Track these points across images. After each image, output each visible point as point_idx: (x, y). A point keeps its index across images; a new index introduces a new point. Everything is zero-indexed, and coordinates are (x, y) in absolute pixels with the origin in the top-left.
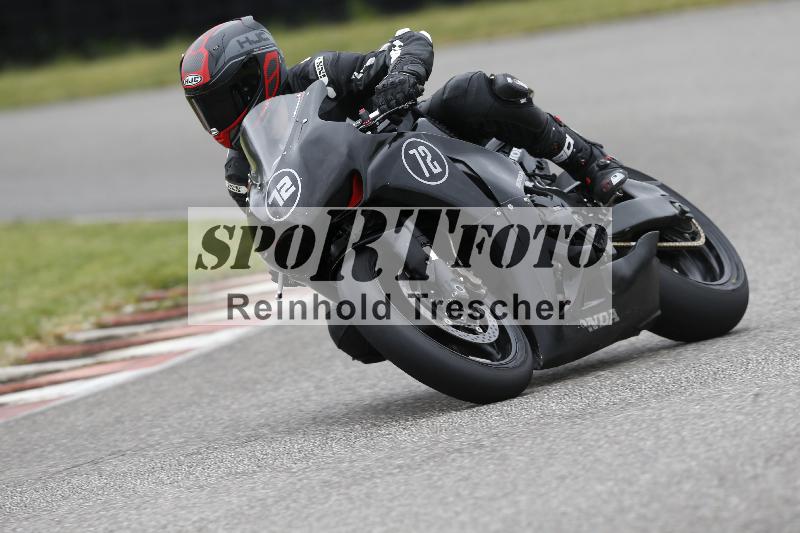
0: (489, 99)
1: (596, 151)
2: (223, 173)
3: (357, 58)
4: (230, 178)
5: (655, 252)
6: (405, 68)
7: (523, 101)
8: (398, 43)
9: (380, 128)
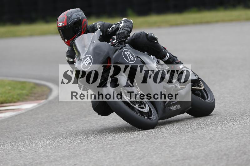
0: (146, 40)
1: (175, 59)
3: (110, 25)
6: (125, 28)
7: (156, 41)
8: (123, 22)
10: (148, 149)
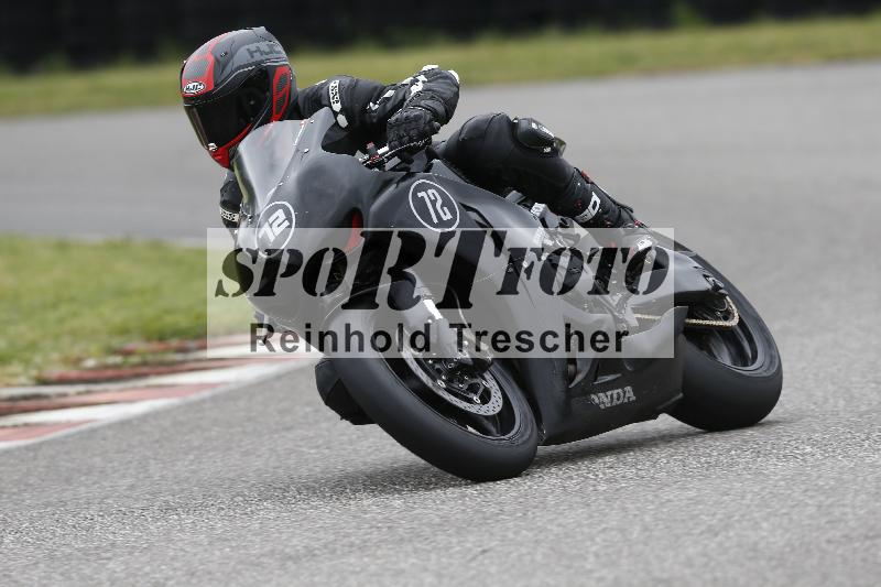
0: (508, 144)
1: (624, 214)
2: (218, 198)
3: (376, 88)
4: (224, 204)
5: (682, 329)
6: (422, 103)
7: (548, 150)
8: (422, 78)
9: (389, 165)
10: (743, 498)
